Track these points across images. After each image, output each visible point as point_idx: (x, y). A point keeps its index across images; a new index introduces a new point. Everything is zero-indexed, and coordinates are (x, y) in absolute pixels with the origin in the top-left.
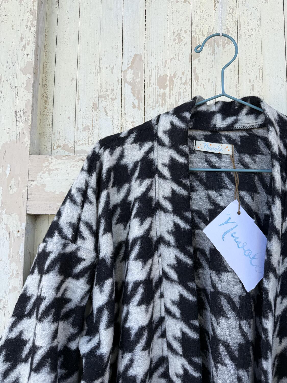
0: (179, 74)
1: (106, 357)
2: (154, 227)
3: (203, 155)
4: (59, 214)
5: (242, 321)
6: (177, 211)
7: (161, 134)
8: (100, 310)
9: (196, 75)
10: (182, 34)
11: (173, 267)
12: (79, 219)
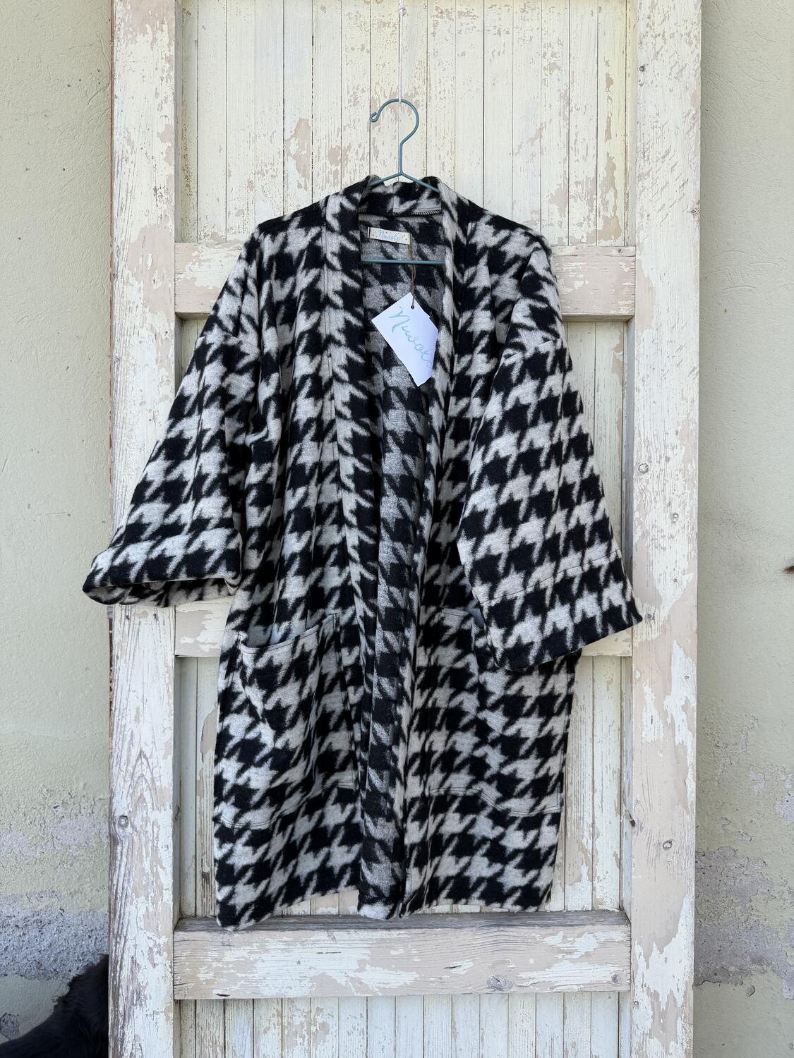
0: (355, 146)
1: (275, 444)
2: (322, 323)
3: (378, 244)
4: (216, 308)
5: (409, 412)
6: (348, 307)
7: (329, 218)
8: (267, 402)
9: (375, 148)
10: (359, 94)
11: (344, 367)
12: (240, 312)
